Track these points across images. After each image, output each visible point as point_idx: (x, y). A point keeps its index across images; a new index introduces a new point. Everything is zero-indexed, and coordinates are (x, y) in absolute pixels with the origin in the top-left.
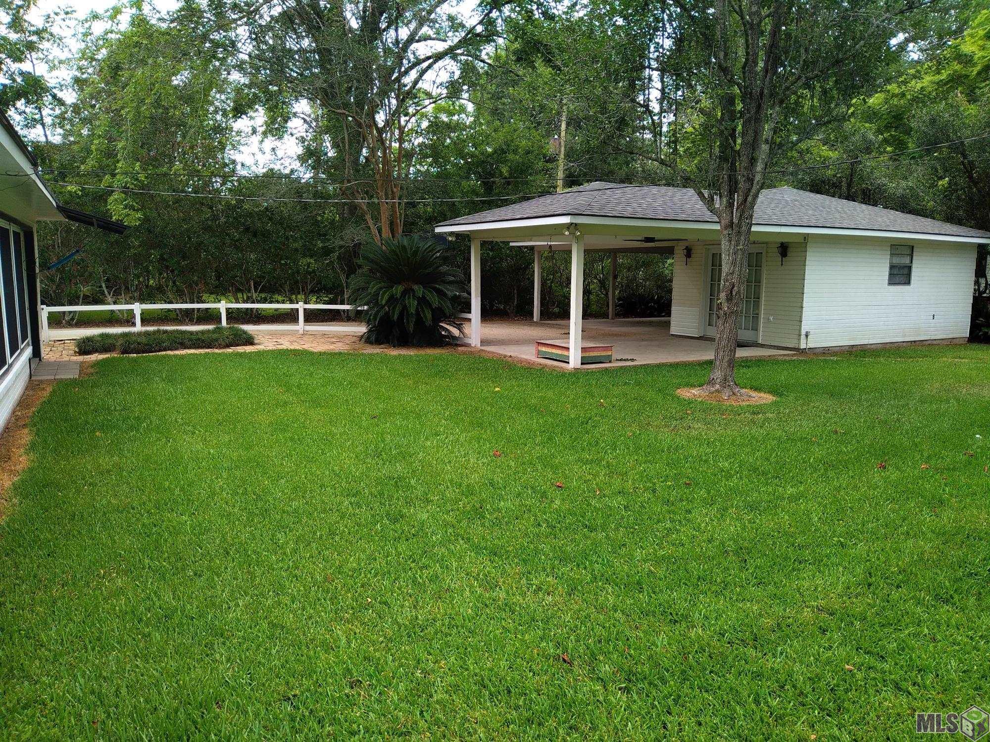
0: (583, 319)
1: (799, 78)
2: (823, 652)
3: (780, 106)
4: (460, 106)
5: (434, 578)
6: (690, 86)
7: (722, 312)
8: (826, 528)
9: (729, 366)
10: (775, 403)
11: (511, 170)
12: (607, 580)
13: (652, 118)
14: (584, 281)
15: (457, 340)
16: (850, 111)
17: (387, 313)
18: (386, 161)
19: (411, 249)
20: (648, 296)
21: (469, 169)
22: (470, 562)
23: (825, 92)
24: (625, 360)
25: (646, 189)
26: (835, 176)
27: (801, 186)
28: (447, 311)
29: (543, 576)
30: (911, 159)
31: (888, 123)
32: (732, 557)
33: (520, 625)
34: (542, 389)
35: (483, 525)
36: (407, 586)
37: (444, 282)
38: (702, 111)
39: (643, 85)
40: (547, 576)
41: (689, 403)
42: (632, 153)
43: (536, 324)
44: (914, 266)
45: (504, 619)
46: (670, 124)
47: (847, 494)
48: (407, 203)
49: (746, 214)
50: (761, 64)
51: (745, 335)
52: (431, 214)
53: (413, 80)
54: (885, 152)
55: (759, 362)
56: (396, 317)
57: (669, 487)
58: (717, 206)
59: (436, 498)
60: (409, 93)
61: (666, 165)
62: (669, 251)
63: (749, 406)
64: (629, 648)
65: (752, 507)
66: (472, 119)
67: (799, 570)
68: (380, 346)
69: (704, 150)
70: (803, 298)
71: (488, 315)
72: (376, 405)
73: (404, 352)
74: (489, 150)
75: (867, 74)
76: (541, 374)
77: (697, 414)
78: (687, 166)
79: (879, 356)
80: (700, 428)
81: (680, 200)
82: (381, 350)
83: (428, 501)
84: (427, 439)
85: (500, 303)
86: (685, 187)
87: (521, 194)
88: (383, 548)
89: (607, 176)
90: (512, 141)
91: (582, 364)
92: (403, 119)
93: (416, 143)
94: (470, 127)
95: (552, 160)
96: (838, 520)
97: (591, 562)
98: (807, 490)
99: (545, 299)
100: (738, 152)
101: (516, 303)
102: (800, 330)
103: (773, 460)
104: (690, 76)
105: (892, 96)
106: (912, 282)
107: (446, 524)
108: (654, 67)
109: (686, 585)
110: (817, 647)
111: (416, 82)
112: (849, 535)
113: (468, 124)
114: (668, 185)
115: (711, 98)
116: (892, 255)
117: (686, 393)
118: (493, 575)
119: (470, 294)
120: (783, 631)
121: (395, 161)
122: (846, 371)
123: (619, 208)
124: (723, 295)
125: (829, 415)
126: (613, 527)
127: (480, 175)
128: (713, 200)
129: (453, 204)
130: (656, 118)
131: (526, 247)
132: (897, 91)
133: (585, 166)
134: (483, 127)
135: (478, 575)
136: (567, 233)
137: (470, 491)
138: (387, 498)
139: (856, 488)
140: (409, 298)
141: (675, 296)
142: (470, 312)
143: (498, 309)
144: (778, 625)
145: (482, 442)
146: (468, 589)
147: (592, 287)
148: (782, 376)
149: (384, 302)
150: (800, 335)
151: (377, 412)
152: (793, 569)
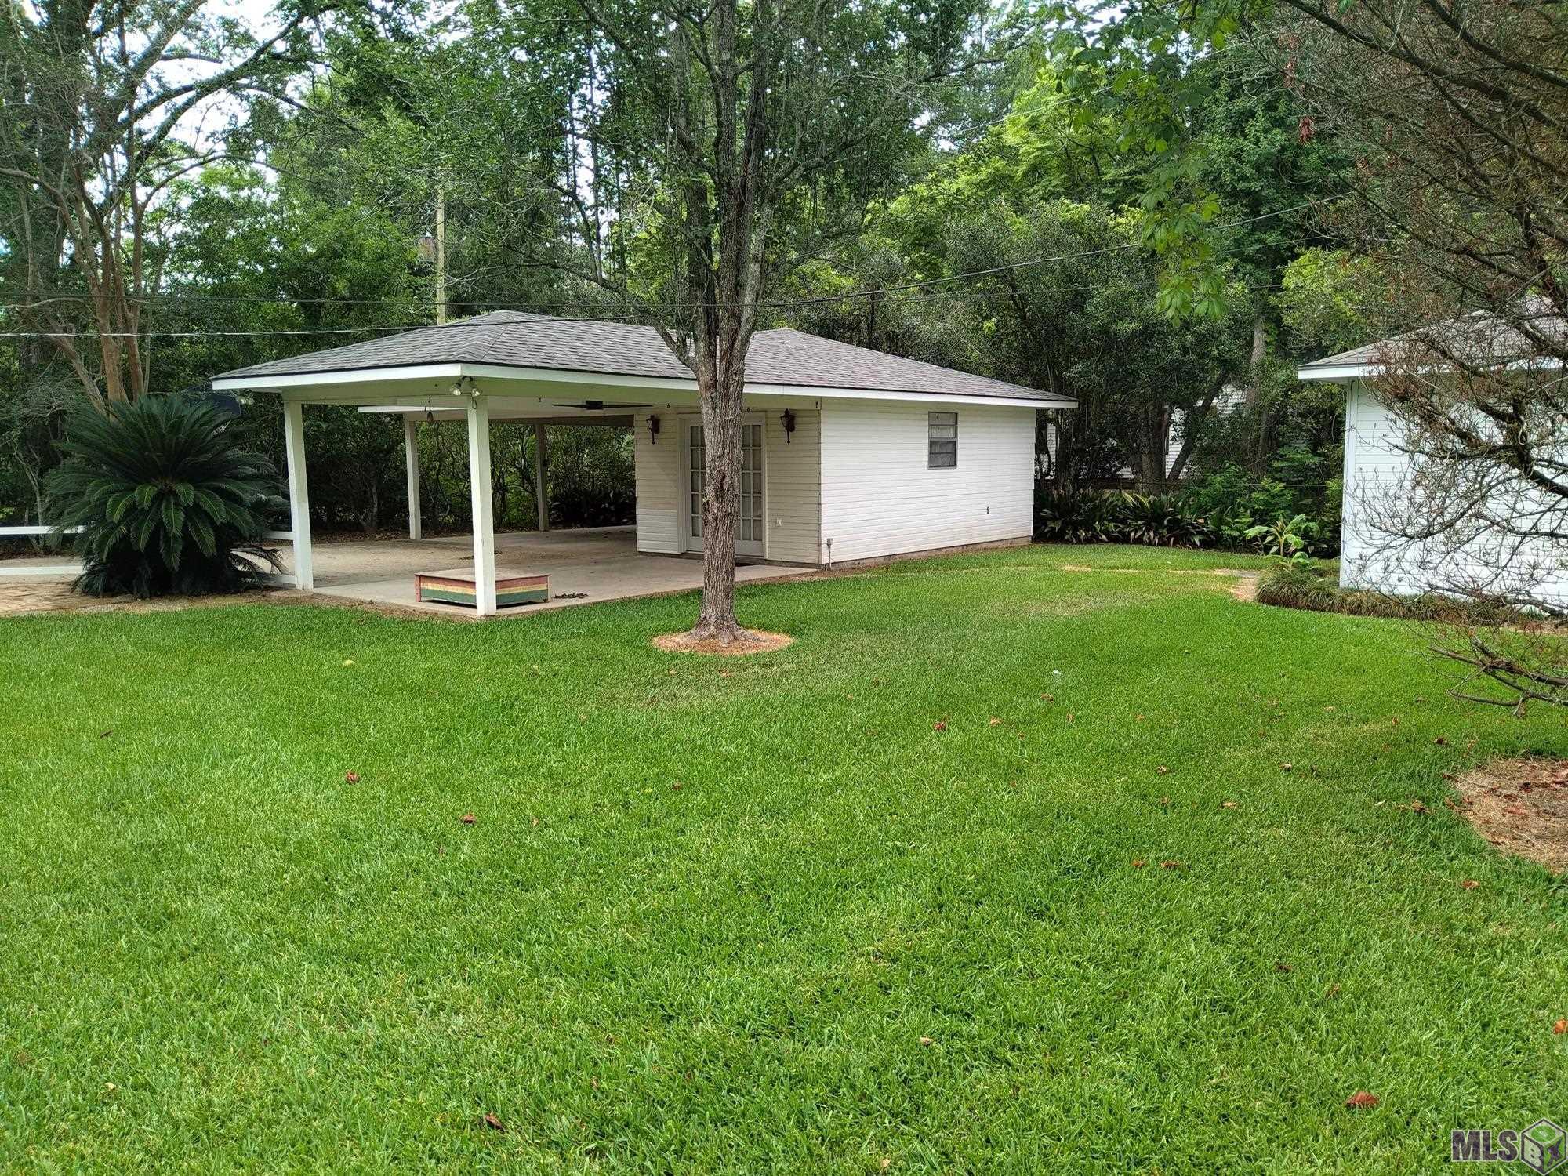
0: (495, 531)
1: (796, 165)
2: (888, 1023)
3: (771, 206)
4: (253, 174)
5: (241, 1024)
6: (637, 167)
7: (710, 516)
8: (876, 828)
9: (726, 596)
10: (793, 648)
11: (352, 285)
12: (557, 969)
13: (583, 215)
14: (493, 472)
15: (269, 579)
16: (866, 220)
17: (125, 538)
18: (109, 264)
19: (168, 418)
20: (600, 492)
21: (274, 282)
22: (311, 982)
23: (831, 190)
24: (569, 597)
25: (582, 325)
26: (850, 313)
27: (807, 327)
28: (246, 531)
29: (445, 985)
30: (948, 290)
31: (916, 239)
32: (749, 895)
33: (408, 1078)
34: (432, 655)
35: (331, 910)
36: (188, 1046)
37: (236, 478)
38: (658, 206)
39: (564, 162)
40: (454, 981)
41: (672, 658)
42: (555, 267)
43: (415, 544)
44: (959, 441)
45: (378, 1074)
46: (611, 224)
47: (900, 773)
48: (155, 339)
49: (734, 368)
50: (740, 144)
51: (745, 548)
52: (206, 358)
53: (159, 125)
54: (913, 280)
55: (767, 587)
56: (142, 545)
57: (649, 796)
58: (692, 354)
59: (237, 873)
60: (150, 148)
61: (610, 288)
62: (625, 423)
63: (757, 655)
64: (599, 1077)
65: (773, 812)
66: (276, 197)
67: (844, 900)
68: (114, 600)
69: (666, 268)
70: (820, 491)
71: (324, 530)
72: (108, 711)
73: (163, 607)
74: (311, 250)
75: (887, 167)
76: (428, 630)
77: (685, 675)
78: (643, 291)
79: (924, 569)
80: (690, 696)
81: (637, 344)
82: (117, 606)
83: (222, 881)
84: (215, 765)
85: (347, 510)
86: (642, 323)
87: (373, 327)
88: (133, 982)
89: (518, 302)
90: (351, 237)
91: (498, 607)
92: (142, 192)
93: (170, 234)
94: (272, 210)
95: (423, 272)
96: (891, 814)
97: (528, 943)
98: (846, 774)
99: (429, 501)
100: (717, 273)
101: (375, 509)
102: (819, 537)
103: (796, 734)
104: (637, 152)
105: (921, 201)
106: (958, 463)
107: (260, 919)
108: (581, 132)
109: (683, 953)
110: (879, 1018)
111: (164, 130)
112: (908, 835)
113: (268, 205)
114: (616, 319)
115: (671, 187)
116: (930, 425)
117: (666, 643)
118: (354, 998)
119: (287, 497)
120: (829, 1001)
121: (128, 263)
122: (884, 593)
123: (542, 354)
124: (710, 490)
125: (867, 659)
126: (562, 876)
127: (296, 293)
128: (685, 345)
129: (248, 340)
130: (589, 213)
131: (388, 415)
132: (926, 193)
133: (481, 285)
134: (298, 212)
135: (326, 1002)
136: (457, 392)
137: (304, 853)
138: (139, 885)
139: (909, 763)
140: (168, 508)
141: (641, 492)
142: (290, 530)
143: (343, 522)
144: (822, 991)
145: (323, 759)
146: (307, 1032)
147: (507, 479)
148: (801, 606)
149: (116, 518)
150: (820, 545)
151: (110, 724)
152: (837, 900)
